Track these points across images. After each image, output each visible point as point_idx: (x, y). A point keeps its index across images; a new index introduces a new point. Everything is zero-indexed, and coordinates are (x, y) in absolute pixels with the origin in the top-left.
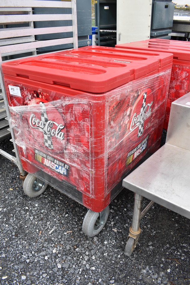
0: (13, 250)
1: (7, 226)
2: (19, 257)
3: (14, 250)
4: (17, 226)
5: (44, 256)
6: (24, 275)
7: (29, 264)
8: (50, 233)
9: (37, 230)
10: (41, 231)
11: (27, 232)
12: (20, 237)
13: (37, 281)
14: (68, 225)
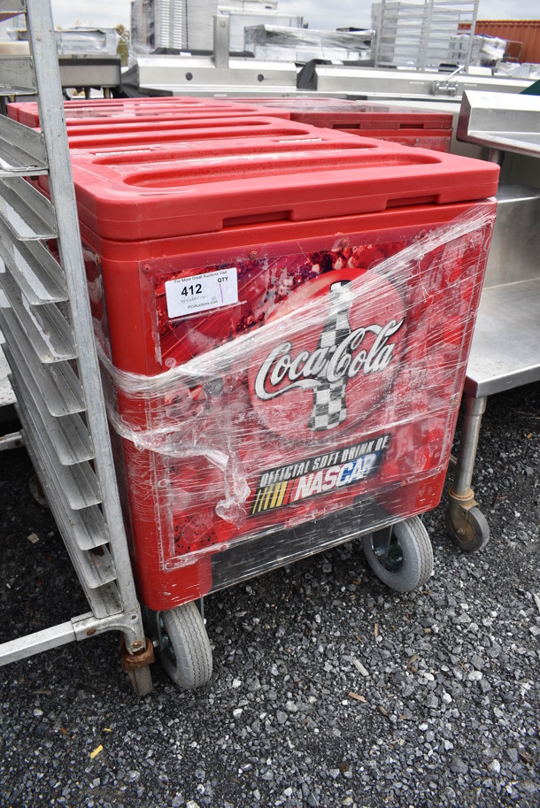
0: (399, 785)
1: (289, 791)
2: (431, 766)
3: (400, 781)
4: (303, 757)
5: (441, 702)
6: (490, 763)
7: (458, 746)
8: (365, 673)
9: (345, 702)
10: (351, 694)
11: (337, 733)
12: (354, 754)
13: (510, 735)
14: (353, 627)
